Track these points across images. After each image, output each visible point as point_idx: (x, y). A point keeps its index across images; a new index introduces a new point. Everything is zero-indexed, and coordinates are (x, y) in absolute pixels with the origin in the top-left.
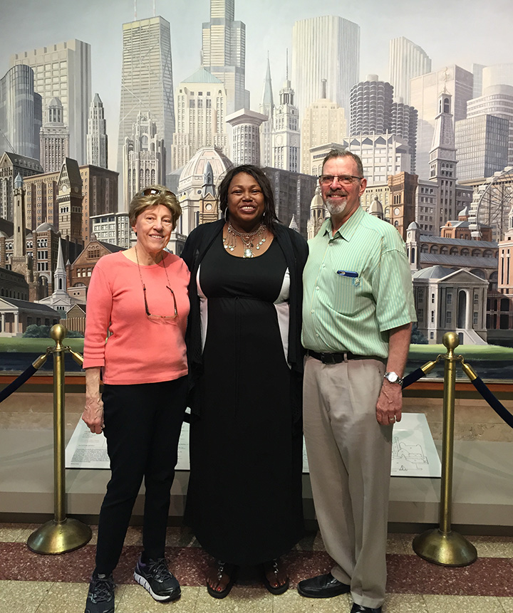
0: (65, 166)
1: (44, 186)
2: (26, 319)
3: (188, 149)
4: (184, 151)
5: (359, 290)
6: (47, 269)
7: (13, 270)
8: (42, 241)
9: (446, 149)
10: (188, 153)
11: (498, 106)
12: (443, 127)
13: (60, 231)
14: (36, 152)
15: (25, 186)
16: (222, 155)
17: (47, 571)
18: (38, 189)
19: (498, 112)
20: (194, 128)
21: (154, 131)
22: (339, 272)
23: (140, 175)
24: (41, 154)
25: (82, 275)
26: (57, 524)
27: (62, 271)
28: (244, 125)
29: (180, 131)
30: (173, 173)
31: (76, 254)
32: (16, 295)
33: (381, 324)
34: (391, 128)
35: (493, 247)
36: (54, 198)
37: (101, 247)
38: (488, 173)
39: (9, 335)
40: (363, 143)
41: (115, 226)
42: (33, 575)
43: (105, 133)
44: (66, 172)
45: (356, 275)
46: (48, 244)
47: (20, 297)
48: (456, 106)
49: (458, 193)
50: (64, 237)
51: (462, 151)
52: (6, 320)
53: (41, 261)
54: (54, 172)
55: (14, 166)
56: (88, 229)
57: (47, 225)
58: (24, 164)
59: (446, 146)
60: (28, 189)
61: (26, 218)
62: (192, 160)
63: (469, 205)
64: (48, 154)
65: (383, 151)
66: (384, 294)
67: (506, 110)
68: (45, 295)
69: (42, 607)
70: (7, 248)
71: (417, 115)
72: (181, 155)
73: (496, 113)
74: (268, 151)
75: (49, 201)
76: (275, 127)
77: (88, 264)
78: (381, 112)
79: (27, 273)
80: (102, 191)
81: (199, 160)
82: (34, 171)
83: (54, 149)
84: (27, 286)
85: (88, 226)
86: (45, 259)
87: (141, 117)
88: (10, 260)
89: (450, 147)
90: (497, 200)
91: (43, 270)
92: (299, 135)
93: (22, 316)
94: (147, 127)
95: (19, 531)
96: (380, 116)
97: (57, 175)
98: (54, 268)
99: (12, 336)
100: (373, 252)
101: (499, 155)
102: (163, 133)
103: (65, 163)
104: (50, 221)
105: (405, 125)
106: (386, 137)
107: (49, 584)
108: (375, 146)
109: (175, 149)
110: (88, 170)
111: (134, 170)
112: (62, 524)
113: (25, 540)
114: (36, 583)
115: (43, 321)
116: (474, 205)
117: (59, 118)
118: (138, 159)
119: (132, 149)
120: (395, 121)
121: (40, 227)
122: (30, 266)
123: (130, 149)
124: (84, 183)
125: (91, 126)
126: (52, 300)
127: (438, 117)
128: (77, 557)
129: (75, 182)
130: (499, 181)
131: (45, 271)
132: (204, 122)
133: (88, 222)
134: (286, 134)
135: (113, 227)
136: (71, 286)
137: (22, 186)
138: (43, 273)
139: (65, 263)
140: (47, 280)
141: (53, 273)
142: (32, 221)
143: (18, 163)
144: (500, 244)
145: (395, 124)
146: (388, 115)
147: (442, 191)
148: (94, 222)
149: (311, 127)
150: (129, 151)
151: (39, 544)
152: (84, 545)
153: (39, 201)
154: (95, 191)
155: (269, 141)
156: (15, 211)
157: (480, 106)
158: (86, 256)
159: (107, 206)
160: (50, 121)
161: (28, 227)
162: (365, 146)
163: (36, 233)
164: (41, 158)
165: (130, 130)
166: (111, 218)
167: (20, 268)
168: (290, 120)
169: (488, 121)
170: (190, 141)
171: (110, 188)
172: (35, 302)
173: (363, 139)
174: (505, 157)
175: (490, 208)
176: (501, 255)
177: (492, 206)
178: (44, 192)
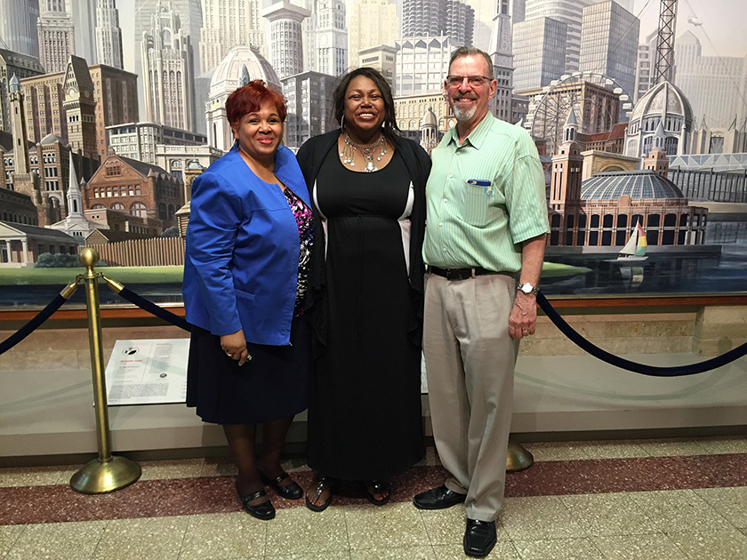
0: (71, 66)
1: (46, 90)
2: (36, 246)
3: (219, 48)
4: (215, 50)
5: (492, 200)
6: (57, 189)
7: (16, 190)
8: (49, 155)
9: (502, 55)
10: (219, 52)
11: (558, 8)
12: (501, 30)
13: (70, 143)
14: (34, 48)
15: (23, 89)
16: (259, 56)
17: (99, 510)
18: (40, 93)
19: (557, 15)
20: (225, 22)
21: (177, 24)
22: (469, 182)
23: (163, 78)
24: (40, 50)
25: (100, 195)
26: (102, 463)
27: (76, 191)
28: (284, 20)
29: (209, 26)
30: (202, 76)
31: (91, 172)
32: (23, 219)
33: (515, 235)
34: (446, 30)
35: (547, 161)
36: (60, 104)
37: (121, 163)
38: (544, 82)
39: (18, 266)
40: (416, 46)
41: (137, 137)
42: (84, 515)
43: (118, 26)
44: (72, 72)
45: (488, 184)
46: (57, 159)
47: (28, 222)
48: (514, 6)
49: (514, 103)
50: (75, 151)
51: (519, 57)
52: (13, 248)
53: (49, 179)
54: (58, 73)
55: (7, 65)
56: (105, 142)
57: (53, 138)
58: (20, 62)
59: (503, 51)
60: (27, 94)
61: (27, 128)
62: (224, 61)
63: (524, 117)
64: (48, 51)
65: (437, 56)
66: (517, 205)
67: (565, 12)
68: (58, 218)
69: (102, 545)
70: (6, 165)
71: (474, 16)
72: (211, 55)
73: (555, 16)
74: (312, 53)
75: (54, 108)
76: (318, 24)
77: (106, 183)
78: (435, 10)
79: (33, 193)
80: (117, 95)
81: (233, 62)
82: (33, 72)
83: (56, 45)
84: (34, 209)
85: (103, 138)
86: (54, 177)
87: (161, 7)
88: (11, 178)
89: (507, 53)
90: (552, 112)
91: (53, 189)
92: (346, 34)
93: (31, 242)
94: (168, 20)
95: (58, 473)
96: (434, 15)
97: (61, 76)
98: (66, 187)
99: (21, 266)
100: (506, 159)
101: (556, 62)
102: (188, 27)
103: (70, 61)
104: (56, 132)
105: (461, 27)
106: (441, 39)
107: (104, 522)
108: (429, 50)
109: (203, 47)
110: (99, 70)
111: (156, 72)
112: (108, 462)
113: (67, 482)
114: (89, 522)
115: (57, 248)
116: (530, 117)
117: (60, 7)
118: (160, 59)
119: (152, 46)
120: (451, 21)
121: (45, 139)
122: (37, 185)
123: (149, 47)
124: (95, 87)
125: (99, 16)
126: (66, 225)
127: (496, 18)
128: (130, 494)
129: (85, 85)
130: (555, 90)
131: (55, 191)
132: (237, 16)
133: (104, 133)
134: (331, 33)
135: (135, 140)
136: (88, 208)
137: (19, 89)
138: (53, 194)
139: (79, 182)
140: (58, 201)
141: (65, 194)
142: (35, 131)
143: (12, 61)
144: (554, 158)
145: (450, 25)
146: (443, 15)
147: (498, 101)
148: (110, 133)
149: (359, 26)
150: (148, 48)
151: (84, 484)
152: (135, 481)
153: (41, 108)
154: (110, 96)
155: (312, 41)
156: (13, 120)
157: (539, 7)
158: (104, 173)
159: (126, 114)
160: (50, 10)
161: (31, 139)
162: (418, 50)
163: (41, 146)
164: (41, 54)
165: (147, 23)
166: (131, 129)
167: (25, 187)
168: (336, 16)
169: (546, 24)
170: (221, 39)
171: (128, 93)
172: (46, 227)
173: (417, 41)
174: (562, 65)
175: (545, 120)
176: (554, 170)
177: (548, 117)
178: (47, 97)
